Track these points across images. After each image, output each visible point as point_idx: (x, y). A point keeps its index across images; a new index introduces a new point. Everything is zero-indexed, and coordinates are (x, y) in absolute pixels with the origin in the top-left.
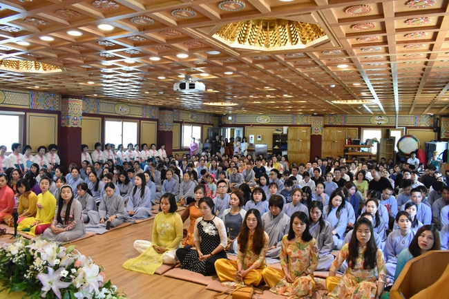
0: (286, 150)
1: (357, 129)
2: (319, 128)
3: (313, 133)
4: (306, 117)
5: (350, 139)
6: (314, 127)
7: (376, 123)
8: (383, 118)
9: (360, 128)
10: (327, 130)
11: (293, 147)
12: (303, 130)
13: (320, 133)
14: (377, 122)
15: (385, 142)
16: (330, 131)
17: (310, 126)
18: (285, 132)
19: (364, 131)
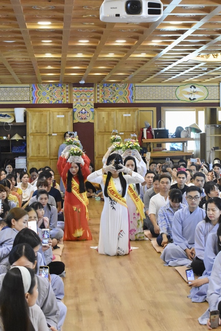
0: (24, 154)
1: (154, 109)
2: (88, 109)
3: (77, 120)
4: (59, 89)
5: (149, 129)
6: (78, 107)
7: (186, 98)
8: (197, 89)
9: (159, 108)
10: (104, 113)
11: (39, 149)
12: (59, 115)
13: (90, 120)
14: (188, 96)
15: (213, 130)
16: (109, 115)
17: (70, 106)
18: (20, 119)
19: (167, 112)
